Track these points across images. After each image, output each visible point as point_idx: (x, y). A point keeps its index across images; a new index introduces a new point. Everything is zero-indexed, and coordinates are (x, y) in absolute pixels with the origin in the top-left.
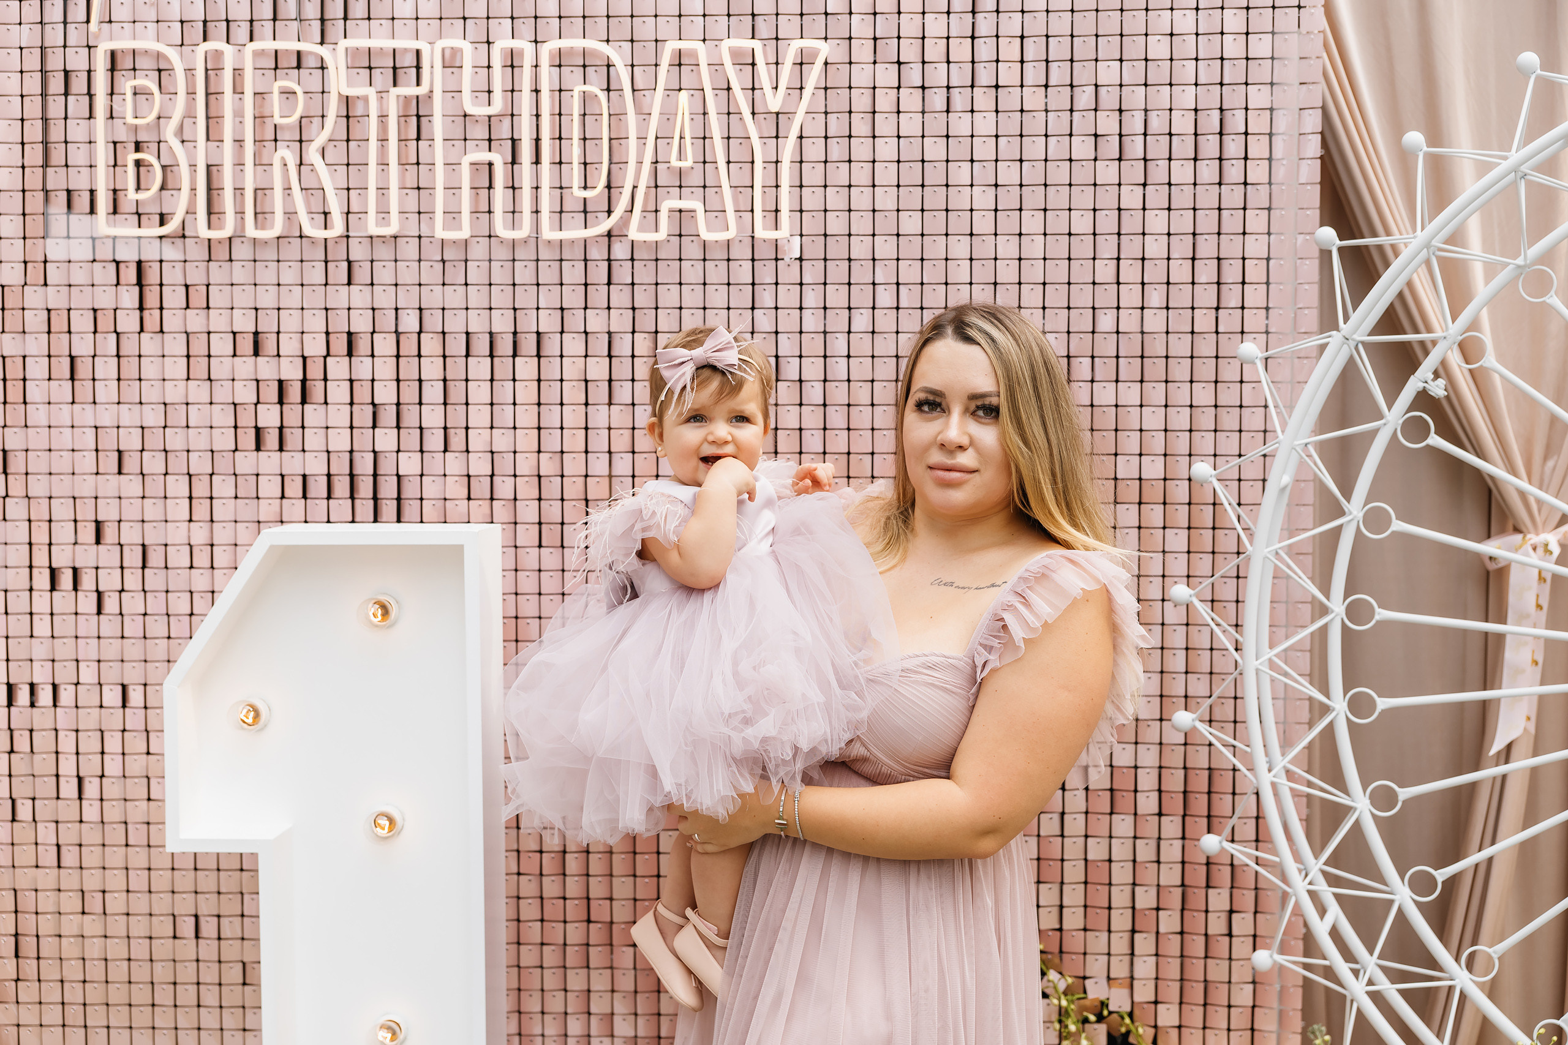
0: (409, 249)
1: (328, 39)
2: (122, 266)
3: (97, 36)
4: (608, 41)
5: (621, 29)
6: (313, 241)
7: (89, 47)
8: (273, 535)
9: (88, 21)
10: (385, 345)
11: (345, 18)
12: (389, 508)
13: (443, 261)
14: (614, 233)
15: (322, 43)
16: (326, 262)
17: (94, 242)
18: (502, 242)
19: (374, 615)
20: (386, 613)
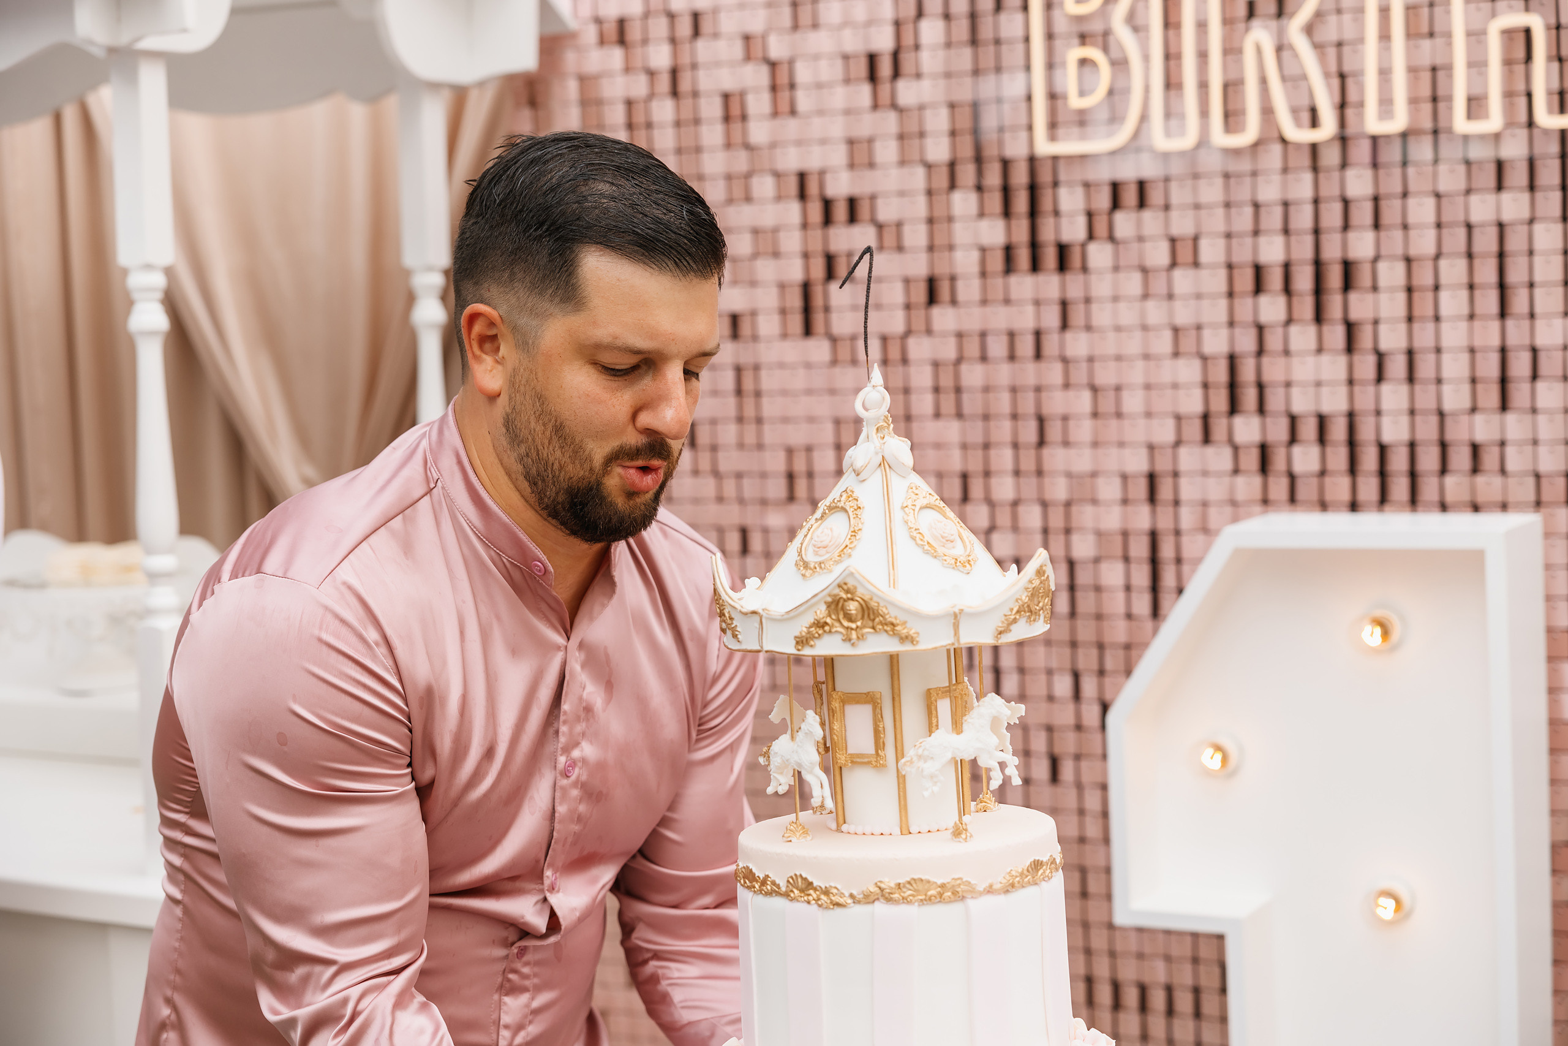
6: (1296, 146)
8: (1253, 527)
10: (1391, 274)
12: (1400, 488)
13: (1468, 162)
16: (1315, 169)
17: (1032, 160)
18: (1546, 132)
19: (1372, 636)
20: (1386, 633)
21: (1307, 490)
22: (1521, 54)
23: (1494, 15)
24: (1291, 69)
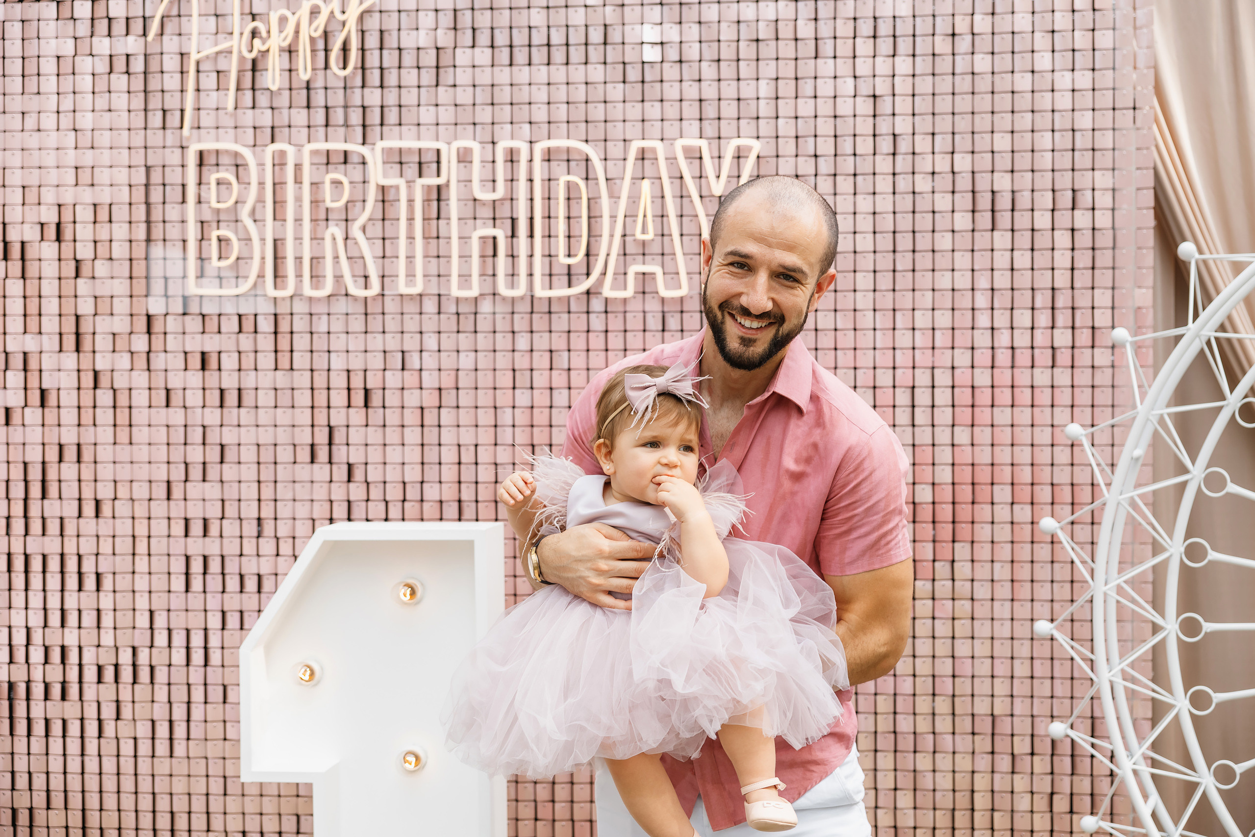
0: (430, 306)
1: (369, 140)
2: (207, 318)
3: (188, 139)
4: (587, 141)
5: (597, 132)
6: (355, 298)
7: (182, 148)
8: (325, 532)
9: (181, 128)
11: (382, 125)
12: (413, 509)
13: (458, 314)
14: (592, 291)
15: (364, 144)
16: (366, 314)
17: (185, 299)
18: (504, 299)
19: (404, 594)
20: (413, 593)
21: (359, 510)
22: (490, 252)
23: (475, 229)
24: (354, 253)
